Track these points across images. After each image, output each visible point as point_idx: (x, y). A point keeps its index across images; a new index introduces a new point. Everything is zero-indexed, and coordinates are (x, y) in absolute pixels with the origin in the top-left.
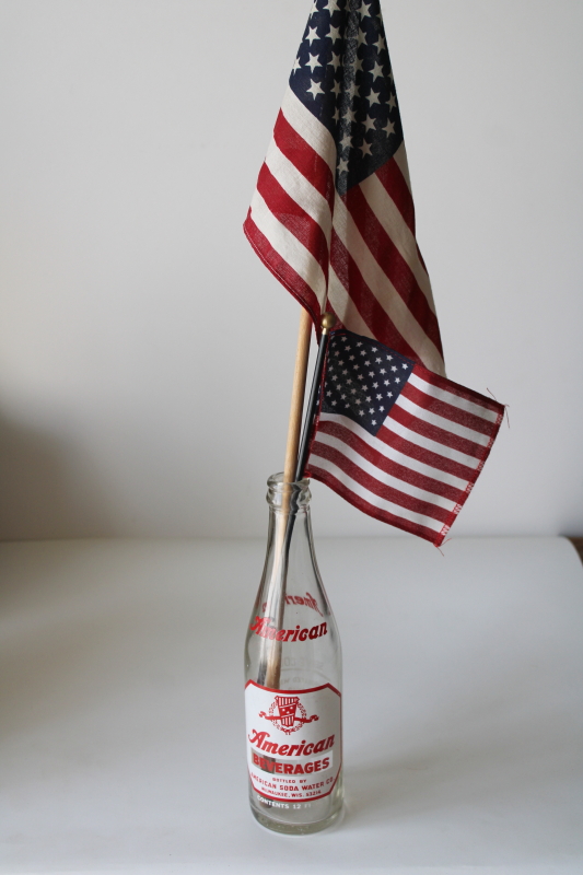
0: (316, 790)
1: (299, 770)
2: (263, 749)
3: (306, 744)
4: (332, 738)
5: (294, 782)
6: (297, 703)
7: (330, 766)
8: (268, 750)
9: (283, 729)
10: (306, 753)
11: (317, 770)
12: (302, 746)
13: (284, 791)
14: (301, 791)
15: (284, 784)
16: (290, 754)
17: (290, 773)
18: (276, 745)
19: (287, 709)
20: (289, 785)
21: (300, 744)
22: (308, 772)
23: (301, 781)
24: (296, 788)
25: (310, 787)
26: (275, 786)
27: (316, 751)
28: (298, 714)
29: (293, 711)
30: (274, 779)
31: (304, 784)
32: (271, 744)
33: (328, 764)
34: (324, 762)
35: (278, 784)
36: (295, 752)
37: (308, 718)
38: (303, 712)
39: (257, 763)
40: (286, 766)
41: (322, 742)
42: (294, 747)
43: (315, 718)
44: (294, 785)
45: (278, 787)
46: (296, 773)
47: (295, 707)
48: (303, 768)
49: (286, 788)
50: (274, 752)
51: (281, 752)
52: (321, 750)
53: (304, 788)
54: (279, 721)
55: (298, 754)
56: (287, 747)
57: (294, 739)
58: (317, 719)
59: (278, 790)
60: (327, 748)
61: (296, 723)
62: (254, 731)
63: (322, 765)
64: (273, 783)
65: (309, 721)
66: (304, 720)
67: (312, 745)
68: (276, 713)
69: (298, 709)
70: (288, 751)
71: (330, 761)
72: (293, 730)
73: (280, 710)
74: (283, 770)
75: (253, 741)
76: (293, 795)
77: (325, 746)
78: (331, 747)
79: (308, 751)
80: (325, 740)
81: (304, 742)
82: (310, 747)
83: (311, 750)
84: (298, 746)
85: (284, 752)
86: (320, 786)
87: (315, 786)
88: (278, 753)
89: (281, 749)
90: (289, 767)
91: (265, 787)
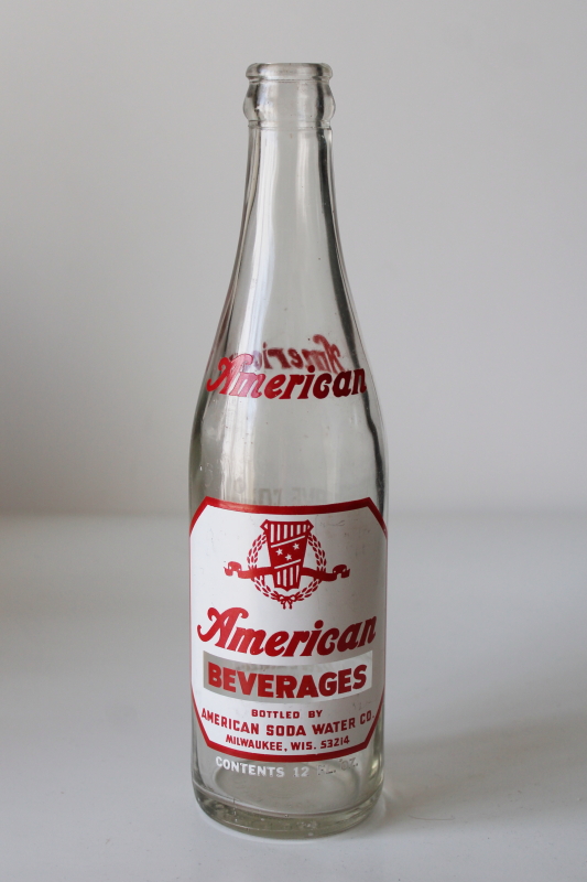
0: (340, 734)
1: (308, 687)
2: (232, 647)
3: (324, 630)
4: (371, 623)
5: (296, 715)
6: (307, 536)
7: (368, 685)
8: (243, 650)
9: (276, 596)
10: (323, 651)
11: (343, 690)
12: (316, 634)
13: (275, 738)
14: (310, 736)
15: (276, 722)
16: (290, 652)
17: (290, 695)
18: (261, 634)
19: (288, 549)
20: (285, 723)
21: (311, 628)
22: (326, 694)
23: (311, 714)
24: (301, 731)
25: (329, 729)
26: (255, 729)
27: (342, 647)
28: (310, 561)
29: (300, 554)
30: (254, 713)
31: (316, 721)
32: (251, 633)
33: (363, 678)
34: (357, 675)
35: (263, 723)
36: (301, 646)
37: (329, 570)
38: (320, 554)
39: (217, 684)
40: (281, 679)
41: (354, 628)
42: (299, 636)
43: (342, 570)
44: (296, 723)
45: (263, 730)
46: (300, 695)
47: (303, 544)
48: (317, 682)
49: (280, 731)
50: (255, 651)
51: (271, 652)
52: (352, 645)
53: (318, 729)
54: (269, 579)
55: (307, 652)
56: (284, 635)
57: (298, 619)
58: (346, 575)
59: (262, 736)
60: (362, 643)
61: (306, 581)
62: (212, 612)
63: (353, 681)
64: (251, 720)
65: (331, 578)
66: (320, 575)
67: (334, 632)
68: (264, 560)
69: (309, 549)
70: (286, 645)
71: (368, 673)
72: (298, 597)
73: (272, 552)
74: (273, 689)
75: (206, 638)
76: (295, 746)
77: (358, 639)
78: (370, 641)
79: (327, 646)
80: (359, 625)
81: (319, 624)
82: (331, 636)
83: (332, 645)
84: (308, 633)
85: (277, 648)
86: (347, 726)
87: (340, 726)
88: (264, 652)
89: (272, 643)
90: (287, 683)
91: (233, 733)
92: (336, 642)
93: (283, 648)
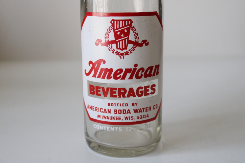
0: (145, 113)
1: (131, 93)
2: (99, 77)
3: (138, 68)
4: (158, 67)
5: (127, 105)
6: (130, 26)
7: (156, 93)
8: (104, 77)
9: (117, 53)
10: (138, 77)
11: (146, 94)
12: (135, 70)
13: (118, 115)
14: (133, 114)
15: (118, 108)
16: (124, 78)
17: (124, 96)
18: (111, 70)
19: (122, 32)
20: (122, 108)
21: (132, 67)
22: (139, 96)
23: (133, 105)
24: (129, 112)
25: (140, 111)
26: (109, 111)
27: (146, 76)
28: (132, 38)
29: (127, 34)
30: (109, 105)
31: (135, 107)
32: (107, 70)
33: (154, 90)
34: (152, 89)
35: (112, 108)
36: (128, 75)
37: (140, 42)
38: (136, 34)
39: (93, 93)
40: (120, 89)
41: (151, 68)
42: (128, 71)
43: (145, 42)
44: (126, 108)
45: (112, 111)
46: (128, 96)
47: (128, 30)
48: (135, 91)
49: (120, 112)
50: (109, 78)
51: (116, 78)
52: (150, 75)
53: (136, 111)
54: (114, 46)
55: (131, 78)
56: (121, 70)
57: (126, 63)
58: (147, 44)
59: (112, 114)
60: (154, 75)
61: (130, 46)
62: (90, 63)
63: (150, 91)
64: (107, 108)
65: (141, 45)
66: (136, 44)
67: (142, 69)
69: (131, 32)
70: (122, 74)
71: (156, 88)
72: (127, 53)
73: (115, 33)
74: (117, 94)
75: (88, 74)
76: (126, 118)
77: (152, 73)
78: (157, 74)
79: (140, 75)
80: (152, 67)
81: (136, 65)
82: (141, 71)
83: (142, 75)
84: (131, 69)
85: (118, 76)
86: (148, 110)
87: (145, 110)
88: (113, 78)
89: (116, 73)
90: (122, 91)
91: (100, 114)
92: (143, 73)
93: (120, 76)
